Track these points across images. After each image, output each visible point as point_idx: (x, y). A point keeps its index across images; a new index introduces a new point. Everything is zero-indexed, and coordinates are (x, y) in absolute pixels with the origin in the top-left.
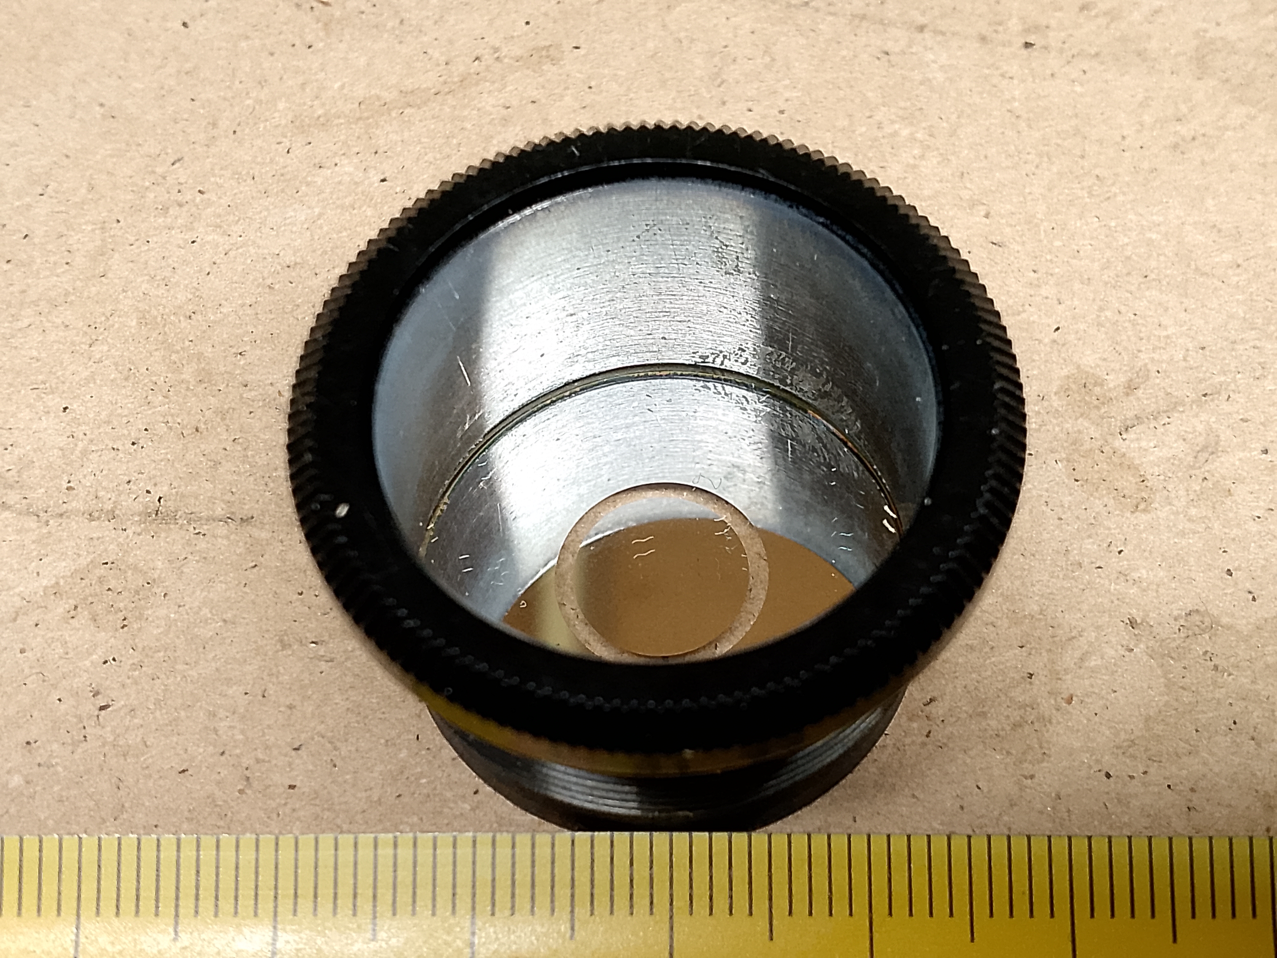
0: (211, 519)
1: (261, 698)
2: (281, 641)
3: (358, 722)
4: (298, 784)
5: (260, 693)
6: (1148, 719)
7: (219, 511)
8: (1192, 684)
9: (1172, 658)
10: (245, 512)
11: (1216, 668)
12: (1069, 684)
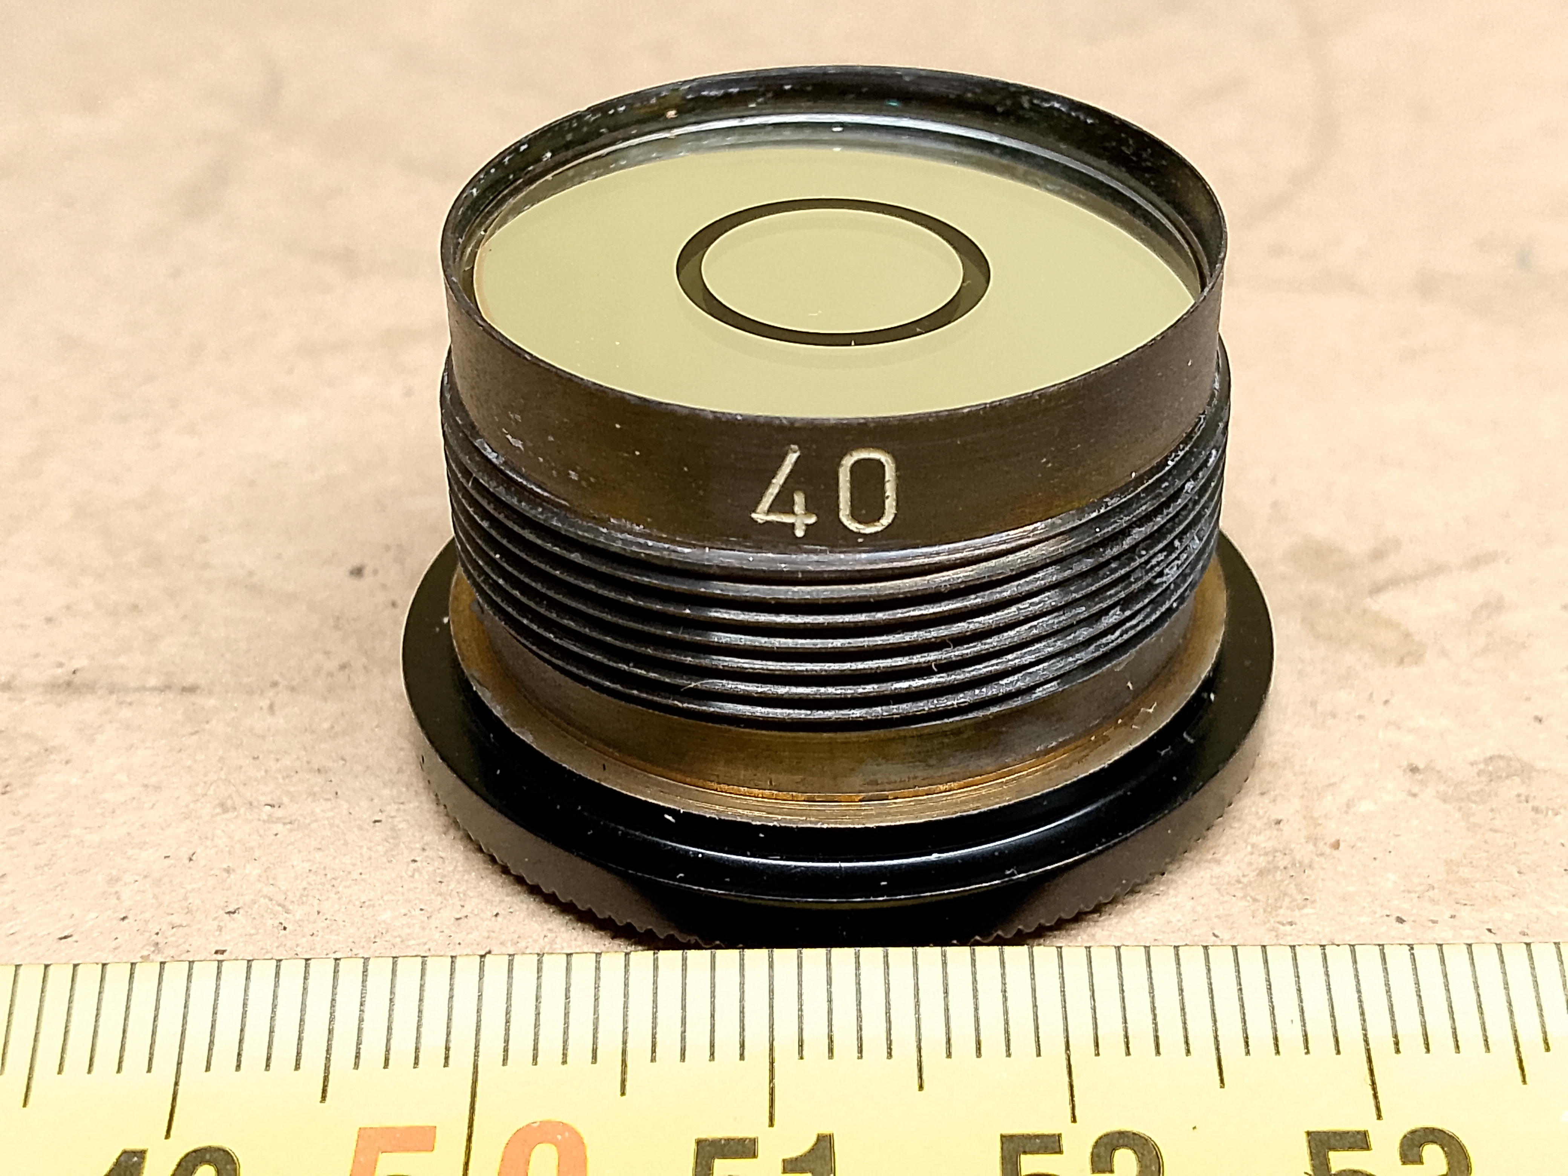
0: (142, 689)
1: (186, 861)
2: (222, 805)
3: (323, 884)
4: (228, 949)
5: (186, 856)
6: (1448, 863)
7: (153, 682)
8: (1505, 826)
9: (1474, 802)
10: (190, 680)
11: (1536, 810)
12: (1331, 830)
